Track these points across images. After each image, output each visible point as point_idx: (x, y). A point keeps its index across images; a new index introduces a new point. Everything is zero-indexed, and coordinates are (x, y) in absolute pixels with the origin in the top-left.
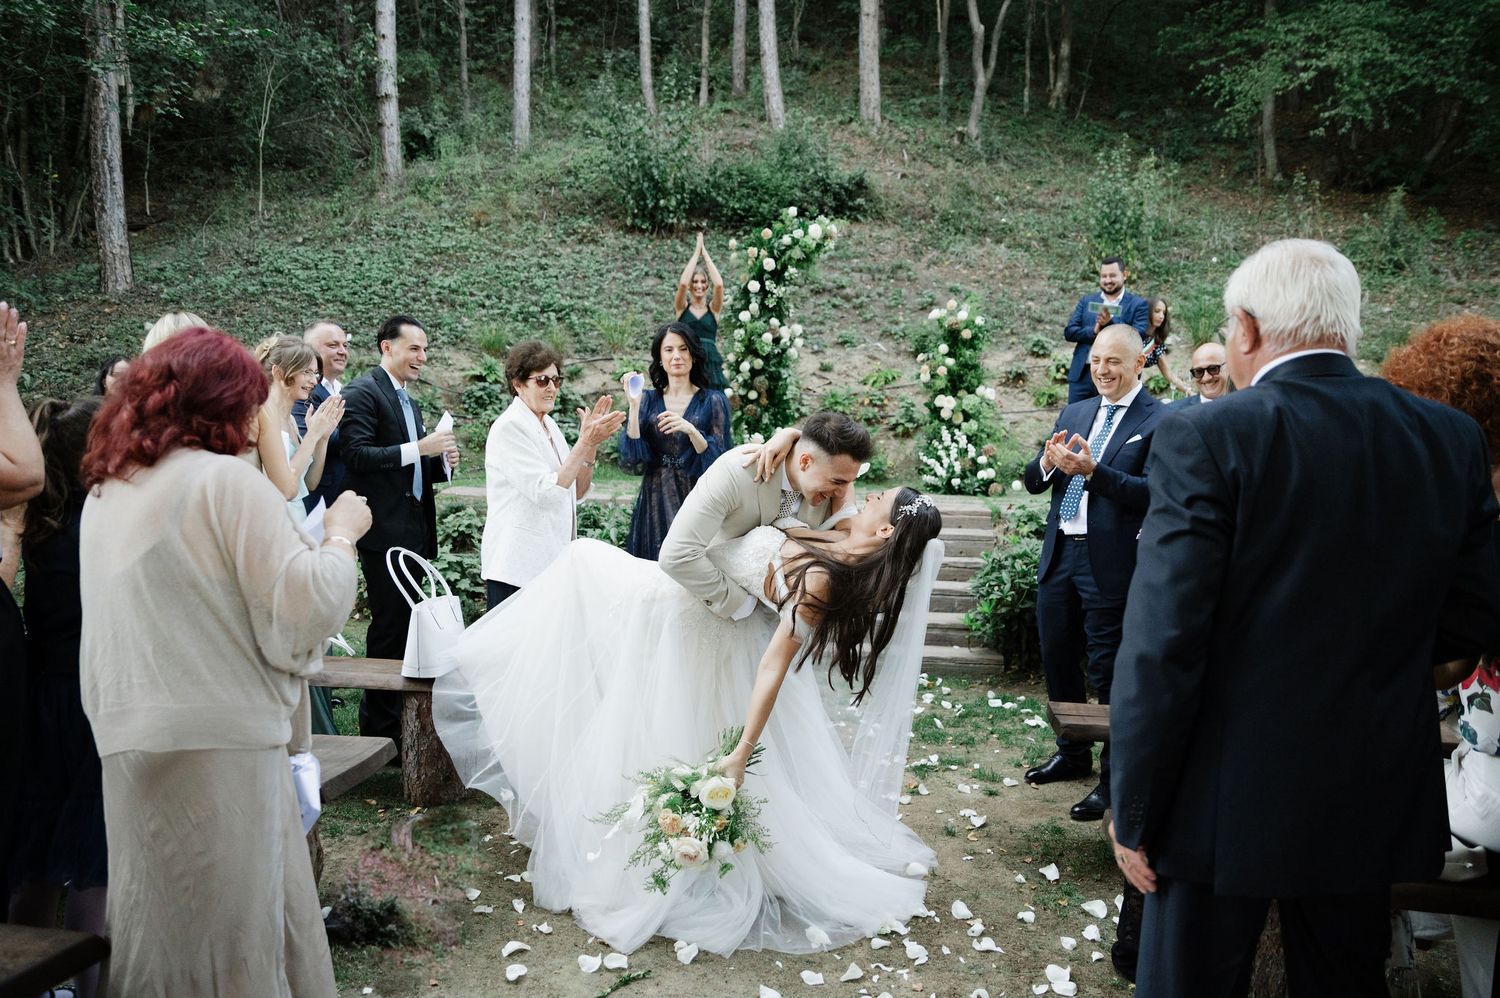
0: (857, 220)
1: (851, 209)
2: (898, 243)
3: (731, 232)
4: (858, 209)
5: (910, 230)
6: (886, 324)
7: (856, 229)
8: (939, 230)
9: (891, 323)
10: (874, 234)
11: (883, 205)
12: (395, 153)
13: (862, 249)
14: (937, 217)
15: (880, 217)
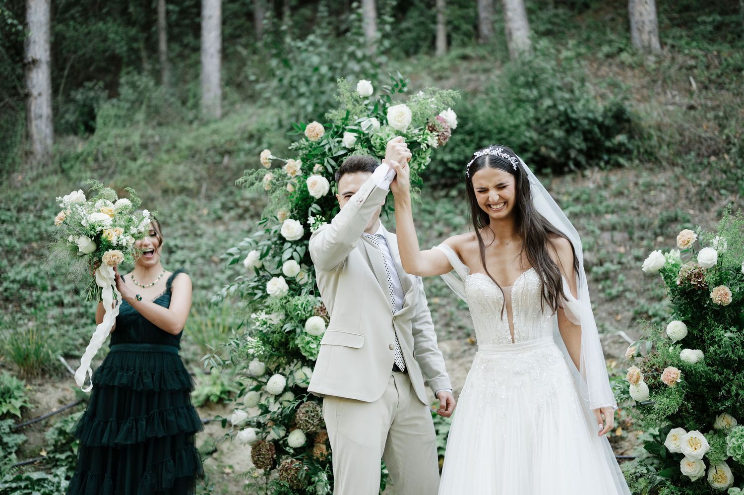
0: (619, 166)
1: (610, 151)
2: (676, 189)
3: (443, 193)
4: (620, 150)
5: (695, 171)
6: (642, 301)
7: (615, 178)
8: (738, 167)
9: (652, 299)
10: (641, 181)
11: (654, 142)
12: (43, 127)
13: (622, 202)
14: (734, 150)
15: (650, 158)
